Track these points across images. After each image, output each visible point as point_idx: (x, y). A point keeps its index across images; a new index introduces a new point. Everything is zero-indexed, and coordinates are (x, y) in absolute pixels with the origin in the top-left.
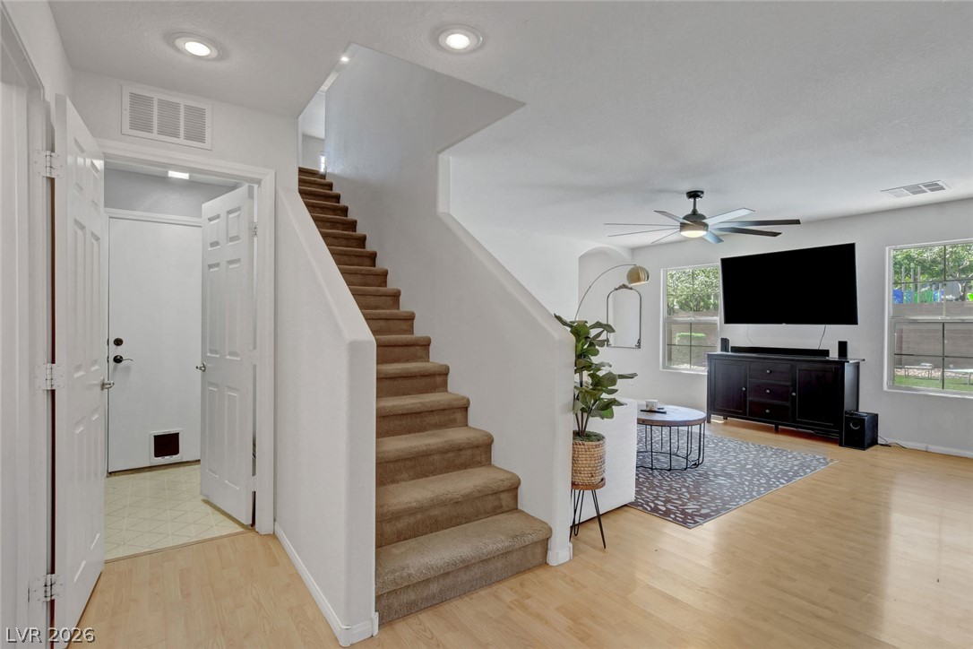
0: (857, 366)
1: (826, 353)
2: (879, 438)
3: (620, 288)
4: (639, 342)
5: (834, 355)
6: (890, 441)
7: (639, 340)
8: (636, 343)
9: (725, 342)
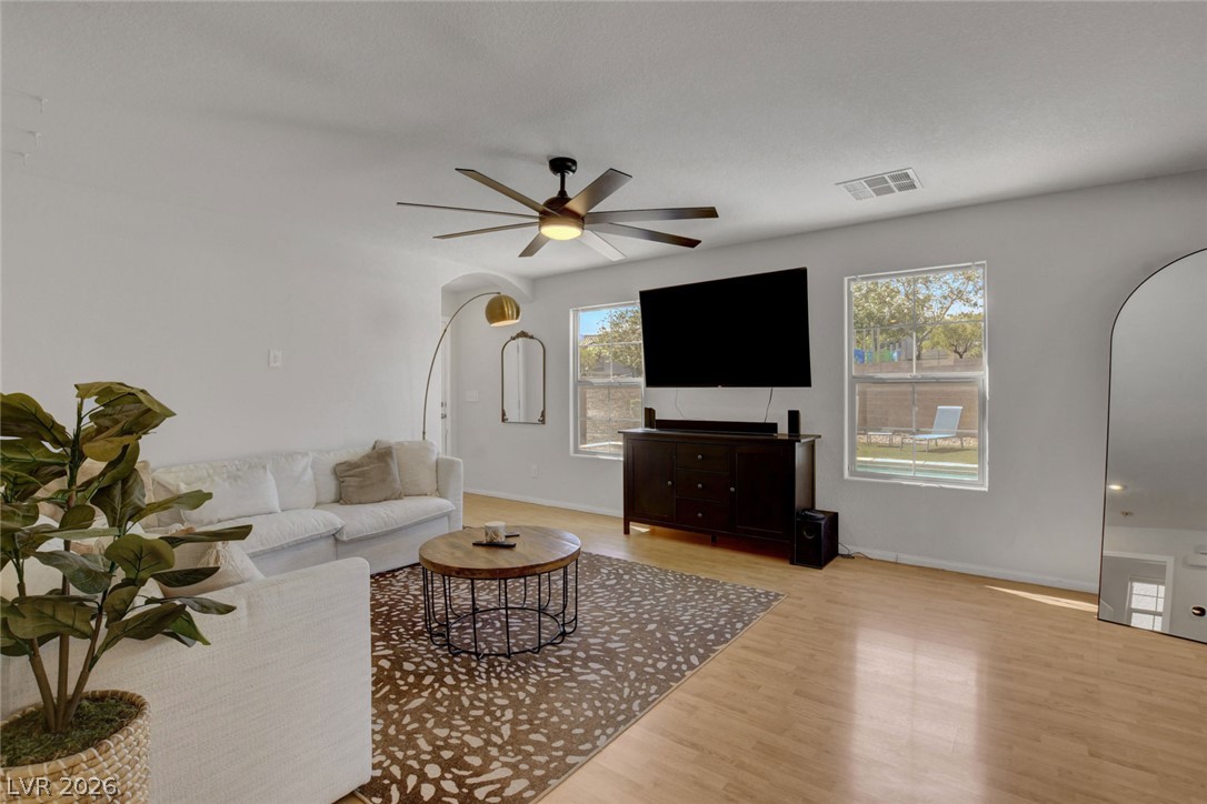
0: (811, 447)
1: (773, 427)
2: (840, 546)
3: (518, 336)
4: (543, 415)
5: (783, 429)
6: (853, 550)
7: (543, 413)
8: (539, 417)
9: (650, 413)
